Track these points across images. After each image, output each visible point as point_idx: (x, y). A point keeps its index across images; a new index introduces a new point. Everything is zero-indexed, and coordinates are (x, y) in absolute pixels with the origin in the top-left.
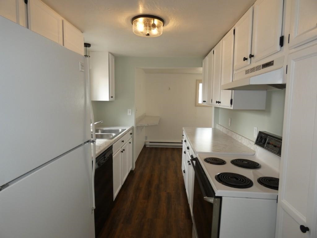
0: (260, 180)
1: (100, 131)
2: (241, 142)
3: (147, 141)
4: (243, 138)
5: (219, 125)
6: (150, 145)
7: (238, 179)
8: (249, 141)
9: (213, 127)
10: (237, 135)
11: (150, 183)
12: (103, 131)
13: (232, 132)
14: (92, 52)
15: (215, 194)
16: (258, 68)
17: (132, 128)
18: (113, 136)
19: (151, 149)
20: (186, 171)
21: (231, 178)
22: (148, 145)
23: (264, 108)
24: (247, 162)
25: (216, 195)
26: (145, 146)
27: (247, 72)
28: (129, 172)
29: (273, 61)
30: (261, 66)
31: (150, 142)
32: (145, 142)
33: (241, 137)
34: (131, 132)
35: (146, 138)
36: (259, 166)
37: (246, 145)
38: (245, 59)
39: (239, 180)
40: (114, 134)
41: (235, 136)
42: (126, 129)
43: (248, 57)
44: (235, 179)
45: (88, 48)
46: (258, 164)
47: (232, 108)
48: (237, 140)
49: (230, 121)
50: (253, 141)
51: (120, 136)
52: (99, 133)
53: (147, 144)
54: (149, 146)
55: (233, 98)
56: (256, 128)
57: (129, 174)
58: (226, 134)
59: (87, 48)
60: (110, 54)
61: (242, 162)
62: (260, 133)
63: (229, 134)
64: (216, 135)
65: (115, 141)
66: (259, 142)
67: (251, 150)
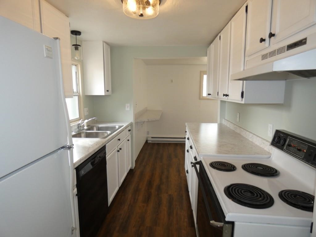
0: (282, 194)
1: (95, 129)
2: (252, 141)
3: (149, 136)
4: (254, 136)
5: (225, 120)
6: (152, 141)
7: (254, 195)
8: (262, 140)
9: (219, 123)
10: (247, 132)
11: (150, 184)
12: (99, 129)
13: (241, 129)
14: (84, 41)
15: (224, 217)
16: (280, 51)
17: (131, 124)
18: (109, 134)
19: (154, 145)
20: (189, 171)
21: (244, 192)
22: (150, 140)
23: (282, 102)
24: (262, 168)
25: (227, 219)
26: (147, 141)
27: (264, 57)
28: (128, 172)
29: (306, 39)
30: (286, 47)
31: (152, 138)
32: (147, 138)
33: (252, 135)
34: (130, 129)
35: (148, 133)
36: (277, 174)
37: (258, 144)
38: (262, 40)
39: (256, 195)
40: (109, 132)
41: (245, 134)
42: (123, 126)
43: (266, 37)
44: (249, 194)
45: (79, 36)
46: (276, 171)
47: (243, 102)
48: (247, 138)
49: (238, 116)
50: (267, 141)
51: (116, 134)
52: (94, 130)
53: (149, 139)
54: (151, 142)
55: (244, 91)
56: (270, 126)
57: (128, 174)
58: (234, 130)
59: (77, 36)
60: (104, 44)
61: (256, 167)
62: (277, 132)
63: (238, 131)
64: (222, 132)
65: (108, 140)
66: (277, 143)
67: (265, 150)
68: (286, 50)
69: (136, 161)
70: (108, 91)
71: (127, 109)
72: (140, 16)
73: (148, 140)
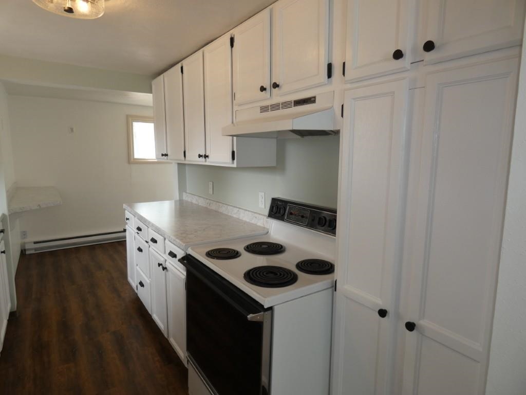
0: (299, 266)
2: (238, 217)
3: (27, 240)
4: (240, 210)
5: (188, 194)
6: (36, 249)
7: (277, 274)
8: (253, 213)
9: (178, 199)
10: (229, 207)
11: (65, 327)
13: (218, 203)
15: (262, 306)
16: (286, 105)
17: (4, 218)
21: (266, 274)
22: (29, 250)
23: (274, 164)
24: (267, 246)
25: (266, 307)
26: (23, 253)
27: (264, 109)
28: (8, 318)
29: (315, 97)
30: (293, 102)
31: (35, 243)
32: (23, 245)
33: (238, 209)
35: (24, 234)
37: (248, 221)
38: (263, 89)
39: (279, 274)
41: (223, 209)
43: (267, 85)
44: (271, 275)
46: (282, 247)
47: (235, 165)
48: (230, 214)
49: (211, 186)
50: (265, 216)
53: (27, 247)
54: (33, 252)
55: (235, 150)
56: (261, 194)
57: (8, 321)
58: (206, 208)
61: (261, 246)
62: (275, 201)
63: (214, 207)
64: (183, 211)
66: (275, 213)
67: (260, 226)
68: (293, 105)
72: (65, 10)
73: (25, 250)
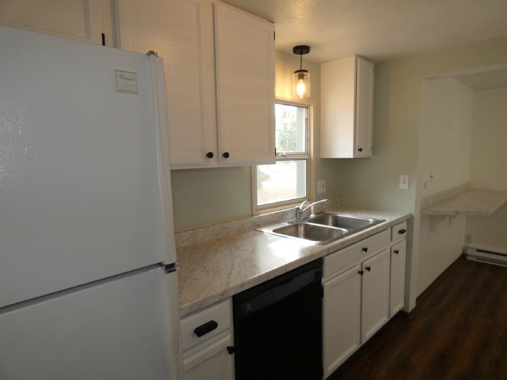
3: (469, 245)
6: (478, 258)
14: (325, 62)
17: (409, 220)
18: (344, 233)
19: (480, 266)
22: (471, 256)
26: (464, 256)
31: (478, 250)
32: (465, 249)
34: (405, 228)
35: (468, 238)
40: (344, 230)
42: (384, 221)
45: (307, 55)
51: (354, 238)
53: (469, 252)
54: (474, 259)
59: (302, 55)
60: (359, 59)
65: (329, 249)
69: (418, 299)
70: (360, 150)
71: (403, 186)
73: (466, 255)
